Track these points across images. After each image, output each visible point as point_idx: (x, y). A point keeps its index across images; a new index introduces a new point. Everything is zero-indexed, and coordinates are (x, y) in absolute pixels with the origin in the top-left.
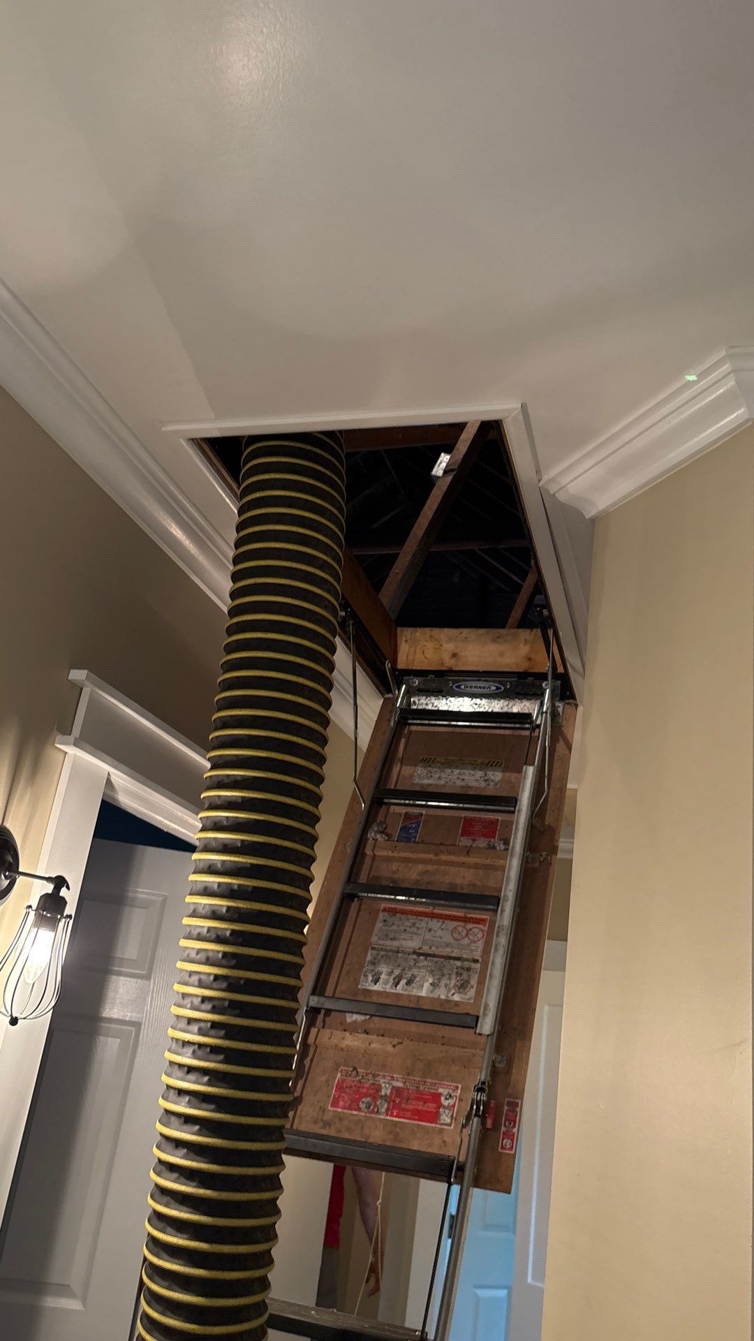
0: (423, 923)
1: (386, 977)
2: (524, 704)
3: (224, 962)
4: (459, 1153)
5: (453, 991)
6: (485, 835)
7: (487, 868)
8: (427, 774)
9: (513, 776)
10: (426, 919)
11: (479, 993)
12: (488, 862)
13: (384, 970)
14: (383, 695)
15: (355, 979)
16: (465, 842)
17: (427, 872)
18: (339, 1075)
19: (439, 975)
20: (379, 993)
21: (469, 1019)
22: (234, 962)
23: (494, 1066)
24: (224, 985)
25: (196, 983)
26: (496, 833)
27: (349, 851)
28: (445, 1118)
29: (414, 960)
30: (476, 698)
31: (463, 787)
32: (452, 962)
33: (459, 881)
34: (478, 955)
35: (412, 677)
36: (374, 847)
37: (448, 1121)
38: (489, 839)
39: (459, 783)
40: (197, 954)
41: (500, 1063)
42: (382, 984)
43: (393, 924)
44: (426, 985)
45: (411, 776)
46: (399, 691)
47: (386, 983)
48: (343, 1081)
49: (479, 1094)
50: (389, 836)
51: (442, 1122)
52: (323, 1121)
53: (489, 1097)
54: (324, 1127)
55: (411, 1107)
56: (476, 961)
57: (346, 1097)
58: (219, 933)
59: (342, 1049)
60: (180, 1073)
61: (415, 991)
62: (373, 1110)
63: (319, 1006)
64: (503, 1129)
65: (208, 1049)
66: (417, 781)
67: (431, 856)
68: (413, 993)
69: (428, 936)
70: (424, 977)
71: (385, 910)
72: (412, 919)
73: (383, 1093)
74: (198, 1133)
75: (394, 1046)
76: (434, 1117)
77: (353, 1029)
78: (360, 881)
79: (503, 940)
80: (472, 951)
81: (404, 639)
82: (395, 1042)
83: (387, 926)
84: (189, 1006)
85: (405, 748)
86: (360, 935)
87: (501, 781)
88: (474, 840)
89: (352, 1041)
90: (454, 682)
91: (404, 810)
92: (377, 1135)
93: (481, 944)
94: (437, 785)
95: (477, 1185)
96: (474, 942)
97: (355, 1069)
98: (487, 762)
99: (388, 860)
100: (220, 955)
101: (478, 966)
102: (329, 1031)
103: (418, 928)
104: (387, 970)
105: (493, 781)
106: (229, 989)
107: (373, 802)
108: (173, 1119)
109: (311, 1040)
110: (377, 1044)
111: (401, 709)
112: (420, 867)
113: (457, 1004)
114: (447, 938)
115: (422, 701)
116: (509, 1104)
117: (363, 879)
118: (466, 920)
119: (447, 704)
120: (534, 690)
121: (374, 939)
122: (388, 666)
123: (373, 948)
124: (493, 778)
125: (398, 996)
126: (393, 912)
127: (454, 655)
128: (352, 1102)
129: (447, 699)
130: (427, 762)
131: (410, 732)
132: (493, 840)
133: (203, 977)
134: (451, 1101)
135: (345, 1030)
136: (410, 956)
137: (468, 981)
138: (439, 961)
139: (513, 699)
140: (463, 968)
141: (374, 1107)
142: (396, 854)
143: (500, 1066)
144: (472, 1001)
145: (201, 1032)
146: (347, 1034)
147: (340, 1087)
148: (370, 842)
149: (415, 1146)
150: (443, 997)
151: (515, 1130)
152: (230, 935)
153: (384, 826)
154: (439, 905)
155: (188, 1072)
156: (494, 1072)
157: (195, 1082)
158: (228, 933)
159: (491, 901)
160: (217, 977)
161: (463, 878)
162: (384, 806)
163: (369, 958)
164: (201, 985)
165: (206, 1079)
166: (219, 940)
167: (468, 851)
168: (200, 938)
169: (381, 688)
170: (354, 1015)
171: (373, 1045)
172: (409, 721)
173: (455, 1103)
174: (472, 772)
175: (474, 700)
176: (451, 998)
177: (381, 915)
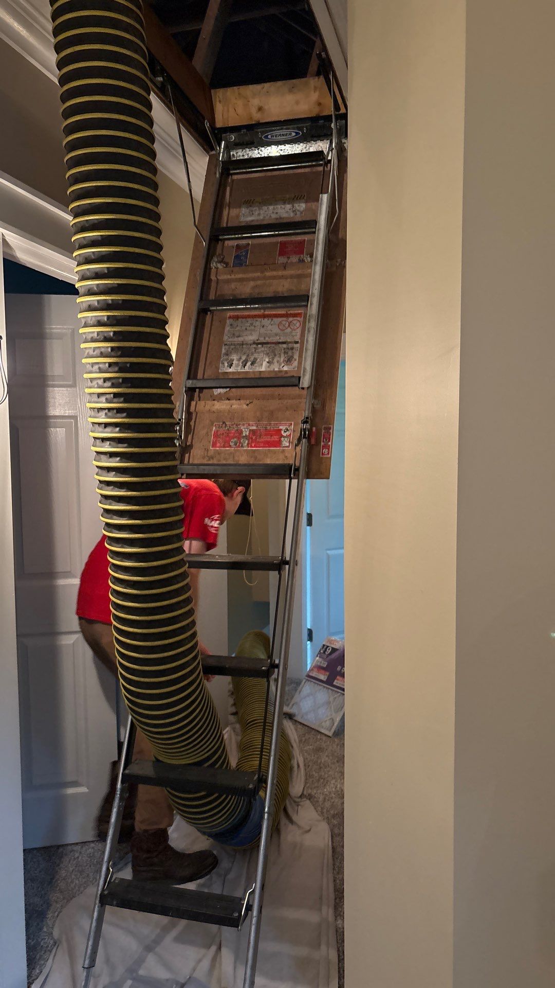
0: (258, 323)
1: (237, 362)
2: (318, 144)
3: (113, 354)
4: (295, 461)
5: (283, 365)
6: (296, 253)
7: (299, 277)
8: (249, 213)
9: (313, 205)
10: (259, 319)
11: (300, 363)
12: (300, 272)
13: (235, 358)
14: (208, 153)
15: (216, 367)
16: (282, 260)
17: (256, 286)
18: (214, 428)
19: (273, 354)
20: (233, 373)
21: (294, 380)
22: (119, 353)
23: (313, 407)
24: (116, 369)
25: (98, 371)
26: (303, 250)
27: (198, 279)
28: (285, 443)
29: (255, 348)
30: (281, 145)
31: (277, 219)
32: (280, 345)
33: (280, 289)
34: (297, 338)
35: (228, 134)
36: (216, 274)
37: (288, 444)
38: (298, 256)
39: (274, 216)
40: (94, 352)
41: (317, 404)
42: (235, 367)
43: (237, 325)
44: (265, 363)
45: (238, 216)
46: (220, 146)
47: (237, 366)
48: (217, 431)
49: (305, 425)
50: (227, 264)
51: (283, 446)
52: (208, 456)
53: (312, 426)
54: (209, 460)
55: (263, 440)
56: (297, 343)
57: (221, 440)
58: (106, 335)
59: (213, 411)
60: (100, 429)
61: (257, 368)
62: (239, 445)
63: (194, 386)
64: (322, 444)
65: (115, 411)
66: (242, 219)
67: (259, 274)
68: (256, 370)
69: (262, 330)
70: (263, 358)
71: (230, 317)
72: (250, 320)
73: (244, 435)
74: (120, 461)
75: (247, 405)
76: (278, 444)
77: (219, 398)
78: (211, 298)
79: (313, 324)
80: (293, 336)
81: (218, 100)
82: (248, 402)
83: (233, 328)
84: (96, 386)
85: (231, 195)
86: (215, 337)
87: (305, 210)
88: (289, 258)
89: (218, 406)
90: (263, 133)
91: (235, 243)
92: (243, 459)
93: (299, 331)
94: (257, 220)
95: (308, 477)
96: (295, 330)
97: (224, 423)
98: (293, 196)
99: (228, 281)
100: (109, 350)
101: (298, 345)
102: (203, 402)
103: (255, 327)
104: (237, 357)
105: (298, 211)
106: (121, 370)
107: (210, 240)
108: (102, 456)
109: (192, 409)
110: (236, 405)
111: (222, 162)
112: (252, 284)
113: (286, 372)
114: (276, 330)
115: (239, 154)
116: (325, 428)
117: (212, 296)
118: (287, 316)
119: (259, 153)
120: (325, 131)
121: (225, 338)
122: (207, 125)
123: (226, 345)
124: (298, 208)
125: (247, 372)
126: (237, 318)
127: (260, 109)
128: (225, 442)
129: (258, 149)
130: (249, 203)
131: (233, 181)
132: (302, 256)
133: (101, 366)
134: (288, 433)
135: (214, 400)
136: (252, 346)
137: (292, 357)
138: (271, 346)
139: (309, 142)
140: (288, 349)
141: (240, 443)
142: (233, 276)
143: (318, 407)
144: (296, 369)
145: (108, 401)
146: (216, 402)
147: (216, 435)
148: (213, 270)
149: (268, 461)
150: (276, 369)
151: (330, 443)
152: (113, 335)
153: (222, 257)
154: (268, 308)
155: (105, 427)
156: (314, 411)
157: (111, 432)
158: (112, 334)
159: (304, 298)
160: (110, 364)
161: (283, 287)
162: (220, 242)
163: (224, 351)
164: (101, 371)
165: (118, 429)
166: (106, 339)
167: (285, 267)
168: (93, 340)
169: (205, 147)
170: (219, 389)
171: (234, 406)
172: (231, 172)
173: (291, 434)
174: (283, 206)
175: (280, 146)
176: (282, 369)
177: (228, 321)
